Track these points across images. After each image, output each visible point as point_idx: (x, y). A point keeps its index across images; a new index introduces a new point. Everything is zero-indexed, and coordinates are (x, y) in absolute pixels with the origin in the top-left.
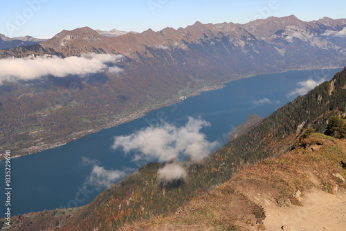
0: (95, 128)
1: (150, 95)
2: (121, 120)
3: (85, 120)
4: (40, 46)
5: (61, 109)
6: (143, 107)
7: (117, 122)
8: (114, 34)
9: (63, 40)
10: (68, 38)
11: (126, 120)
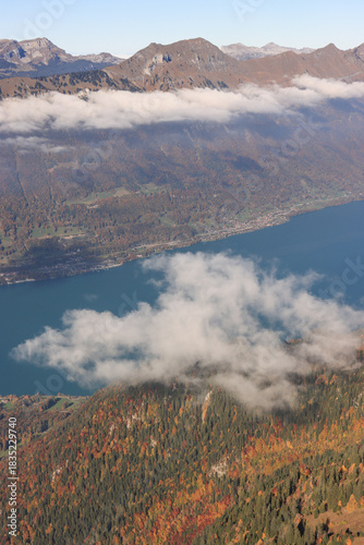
0: (183, 238)
1: (308, 180)
2: (238, 226)
3: (166, 221)
4: (103, 74)
5: (125, 197)
6: (288, 204)
7: (230, 230)
8: (269, 52)
9: (149, 63)
10: (160, 58)
11: (249, 227)
